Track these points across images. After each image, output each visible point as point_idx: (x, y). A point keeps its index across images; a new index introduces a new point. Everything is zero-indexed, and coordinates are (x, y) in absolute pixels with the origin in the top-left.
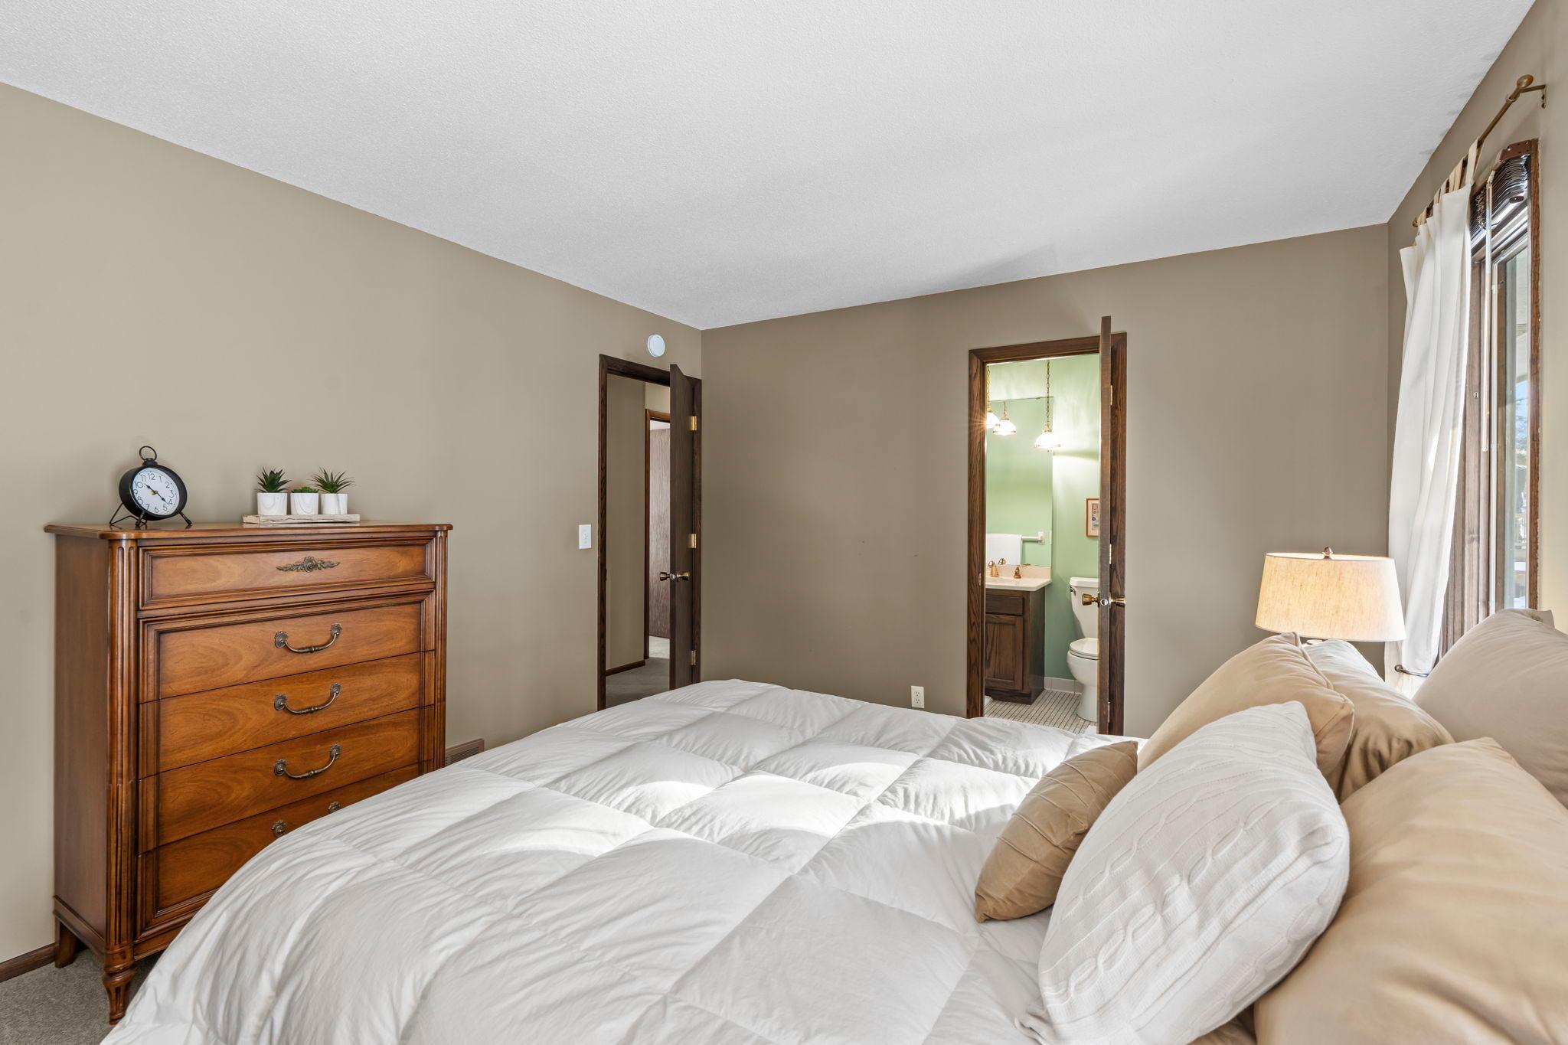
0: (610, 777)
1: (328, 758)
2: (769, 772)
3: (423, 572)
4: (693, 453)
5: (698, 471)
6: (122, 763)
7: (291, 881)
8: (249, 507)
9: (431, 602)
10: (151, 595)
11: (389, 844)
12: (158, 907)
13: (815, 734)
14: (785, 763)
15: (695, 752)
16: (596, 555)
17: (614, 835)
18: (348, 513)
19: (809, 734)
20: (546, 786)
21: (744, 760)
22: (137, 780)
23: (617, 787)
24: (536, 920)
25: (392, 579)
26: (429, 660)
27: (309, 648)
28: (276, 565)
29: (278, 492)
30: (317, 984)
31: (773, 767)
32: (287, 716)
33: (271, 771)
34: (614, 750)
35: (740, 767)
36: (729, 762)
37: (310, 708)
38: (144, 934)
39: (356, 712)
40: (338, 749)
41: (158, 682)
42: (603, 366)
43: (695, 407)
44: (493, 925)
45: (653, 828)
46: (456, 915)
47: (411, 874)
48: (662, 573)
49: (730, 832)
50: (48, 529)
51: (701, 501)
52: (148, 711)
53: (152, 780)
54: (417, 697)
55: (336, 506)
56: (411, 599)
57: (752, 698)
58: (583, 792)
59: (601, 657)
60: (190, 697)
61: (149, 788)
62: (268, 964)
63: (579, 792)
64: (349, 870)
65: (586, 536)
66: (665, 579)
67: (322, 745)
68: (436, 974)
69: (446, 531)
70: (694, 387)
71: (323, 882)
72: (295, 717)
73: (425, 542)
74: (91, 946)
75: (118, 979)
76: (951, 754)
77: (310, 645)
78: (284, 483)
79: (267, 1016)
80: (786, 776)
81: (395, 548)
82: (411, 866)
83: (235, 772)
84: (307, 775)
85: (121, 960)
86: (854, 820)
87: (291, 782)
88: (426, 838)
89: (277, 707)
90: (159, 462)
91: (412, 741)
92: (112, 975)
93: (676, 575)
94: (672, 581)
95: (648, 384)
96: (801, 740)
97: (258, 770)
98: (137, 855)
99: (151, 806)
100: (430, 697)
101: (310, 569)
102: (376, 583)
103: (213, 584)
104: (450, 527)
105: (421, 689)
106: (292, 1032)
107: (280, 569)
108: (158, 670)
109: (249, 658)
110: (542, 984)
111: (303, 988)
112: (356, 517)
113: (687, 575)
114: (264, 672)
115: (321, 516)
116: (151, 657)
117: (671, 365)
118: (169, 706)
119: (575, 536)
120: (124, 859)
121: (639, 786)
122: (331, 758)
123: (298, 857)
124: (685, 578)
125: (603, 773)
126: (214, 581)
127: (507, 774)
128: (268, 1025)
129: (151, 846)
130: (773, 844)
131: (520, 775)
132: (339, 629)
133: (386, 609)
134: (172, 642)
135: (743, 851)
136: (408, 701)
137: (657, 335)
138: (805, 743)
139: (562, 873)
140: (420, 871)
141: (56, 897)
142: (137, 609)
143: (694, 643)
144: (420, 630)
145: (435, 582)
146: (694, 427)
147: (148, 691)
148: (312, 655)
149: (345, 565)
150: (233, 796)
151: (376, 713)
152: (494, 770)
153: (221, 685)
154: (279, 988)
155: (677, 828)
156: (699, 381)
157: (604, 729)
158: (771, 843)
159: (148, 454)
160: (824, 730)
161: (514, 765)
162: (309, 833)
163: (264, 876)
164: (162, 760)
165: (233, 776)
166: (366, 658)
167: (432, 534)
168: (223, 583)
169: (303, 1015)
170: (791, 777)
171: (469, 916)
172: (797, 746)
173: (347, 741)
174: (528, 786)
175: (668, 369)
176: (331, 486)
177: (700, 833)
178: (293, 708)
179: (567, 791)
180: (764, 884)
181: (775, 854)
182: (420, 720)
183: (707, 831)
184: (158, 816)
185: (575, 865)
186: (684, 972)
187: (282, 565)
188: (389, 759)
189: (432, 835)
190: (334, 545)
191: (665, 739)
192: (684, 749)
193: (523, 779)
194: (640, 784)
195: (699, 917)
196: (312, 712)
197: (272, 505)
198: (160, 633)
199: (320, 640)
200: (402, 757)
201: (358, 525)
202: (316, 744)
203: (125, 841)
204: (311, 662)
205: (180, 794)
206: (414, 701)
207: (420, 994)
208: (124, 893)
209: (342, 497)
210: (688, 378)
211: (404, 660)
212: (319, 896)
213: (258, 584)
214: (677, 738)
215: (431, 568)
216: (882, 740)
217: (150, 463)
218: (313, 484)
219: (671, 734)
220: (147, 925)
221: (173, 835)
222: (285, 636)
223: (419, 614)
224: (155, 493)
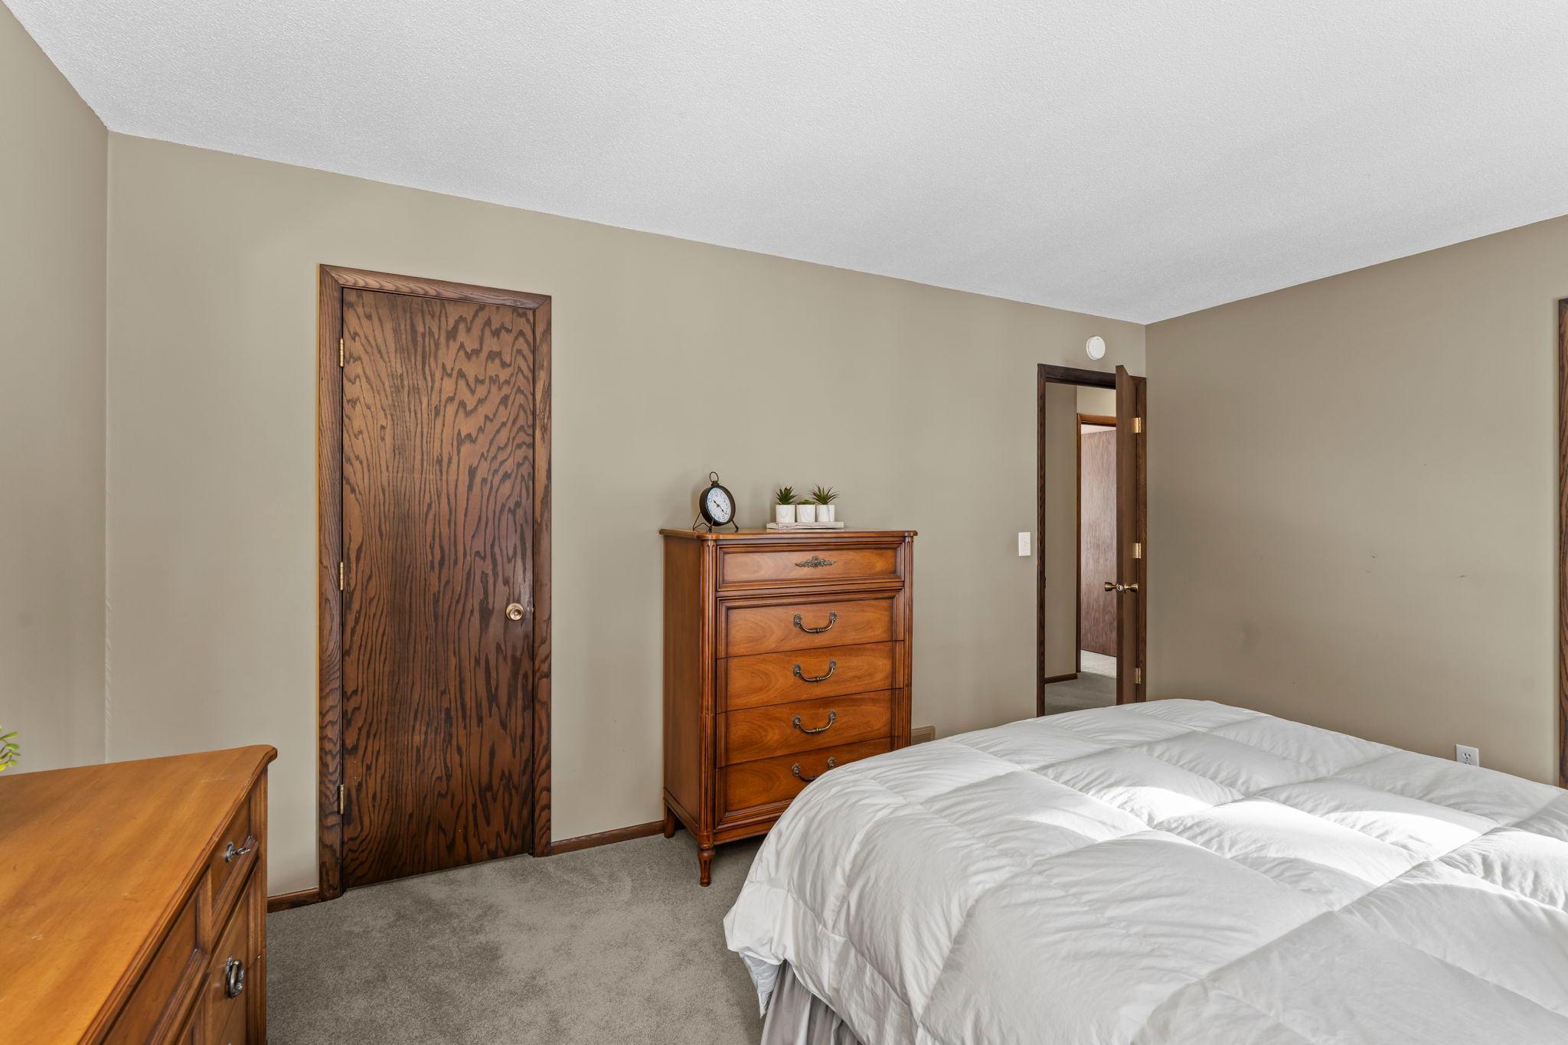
0: (1097, 773)
1: (827, 721)
2: (1278, 801)
3: (894, 572)
4: (1137, 457)
5: (1142, 476)
6: (708, 701)
7: (848, 804)
8: (768, 516)
9: (901, 599)
10: (723, 580)
11: (912, 792)
12: (726, 810)
13: (1331, 773)
14: (1297, 796)
15: (1182, 766)
16: (1035, 562)
17: (1114, 827)
18: (835, 521)
19: (1323, 771)
20: (1034, 770)
21: (1243, 784)
22: (716, 714)
23: (1105, 784)
24: (1055, 881)
25: (874, 576)
26: (899, 648)
27: (816, 629)
28: (795, 562)
29: (789, 504)
30: (881, 884)
31: (1283, 796)
32: (801, 681)
33: (791, 724)
34: (1092, 751)
35: (1239, 791)
36: (1226, 783)
37: (816, 678)
38: (719, 827)
39: (847, 686)
40: (835, 714)
41: (727, 645)
42: (1041, 376)
43: (1139, 407)
44: (1016, 875)
45: (1151, 829)
46: (984, 859)
47: (937, 818)
48: (1106, 583)
49: (1243, 851)
50: (661, 532)
51: (1146, 507)
52: (721, 663)
53: (723, 715)
54: (890, 680)
55: (827, 515)
56: (886, 595)
57: (1240, 722)
58: (1072, 782)
59: (1040, 665)
60: (744, 658)
61: (721, 719)
62: (840, 860)
63: (1069, 780)
64: (889, 805)
65: (1026, 544)
66: (1110, 590)
67: (824, 709)
68: (977, 901)
69: (912, 537)
70: (1139, 384)
71: (871, 810)
72: (807, 683)
73: (895, 546)
74: (688, 827)
75: (706, 854)
76: (1556, 831)
77: (815, 627)
78: (793, 497)
79: (844, 899)
80: (1302, 810)
81: (875, 551)
82: (937, 812)
83: (770, 720)
84: (814, 731)
85: (707, 842)
86: (1407, 874)
87: (804, 735)
88: (941, 793)
89: (795, 674)
90: (721, 483)
91: (885, 718)
92: (702, 850)
93: (1123, 586)
94: (1118, 592)
95: (1080, 388)
96: (1312, 776)
97: (784, 722)
98: (715, 768)
99: (723, 734)
100: (900, 681)
101: (816, 565)
102: (861, 580)
103: (758, 574)
104: (916, 534)
105: (894, 672)
106: (865, 915)
107: (797, 565)
108: (727, 636)
109: (778, 633)
110: (1075, 934)
111: (870, 885)
112: (841, 525)
113: (1136, 586)
114: (788, 646)
115: (817, 524)
116: (723, 626)
117: (1117, 367)
118: (734, 663)
119: (1014, 544)
120: (709, 770)
121: (1128, 788)
122: (830, 721)
123: (848, 788)
124: (1133, 590)
125: (1088, 769)
126: (758, 572)
127: (995, 754)
128: (845, 906)
129: (723, 764)
130: (1302, 875)
131: (1007, 757)
132: (835, 615)
133: (867, 602)
134: (735, 615)
135: (1265, 872)
136: (883, 682)
137: (1097, 337)
138: (1319, 780)
139: (1071, 848)
140: (945, 817)
141: (665, 788)
142: (716, 591)
143: (1140, 661)
144: (892, 622)
145: (904, 582)
146: (1137, 430)
147: (722, 653)
148: (817, 635)
149: (838, 563)
150: (769, 738)
151: (860, 689)
152: (984, 749)
153: (762, 651)
154: (850, 883)
155: (1179, 834)
156: (1144, 379)
157: (1075, 730)
158: (1298, 872)
159: (714, 478)
160: (1344, 770)
161: (1001, 747)
162: (851, 771)
163: (828, 796)
164: (729, 701)
165: (768, 722)
166: (854, 642)
167: (902, 539)
168: (763, 574)
169: (874, 905)
170: (1308, 812)
171: (995, 863)
172: (1306, 782)
173: (840, 709)
174: (1018, 768)
175: (1114, 372)
176: (823, 499)
177: (1207, 843)
178: (804, 676)
179: (1056, 778)
180: (1300, 912)
181: (1304, 885)
182: (892, 700)
183: (1215, 844)
184: (726, 743)
185: (1081, 845)
186: (1219, 966)
187: (798, 562)
188: (870, 729)
189: (946, 791)
190: (832, 547)
191: (1145, 749)
192: (1169, 761)
193: (1011, 761)
194: (1130, 786)
195: (1224, 921)
196: (817, 681)
197: (785, 512)
198: (729, 608)
199: (823, 623)
200: (879, 729)
201: (843, 531)
202: (819, 708)
203: (709, 757)
204: (817, 641)
205: (739, 730)
206: (887, 684)
207: (965, 914)
208: (709, 793)
209: (832, 507)
210: (1131, 377)
211: (881, 646)
212: (870, 820)
213: (783, 576)
214: (1158, 750)
215: (901, 568)
216: (1434, 795)
217: (715, 485)
218: (810, 498)
219: (1151, 745)
220: (721, 822)
221: (736, 759)
222: (800, 618)
223: (891, 607)
224: (718, 506)
